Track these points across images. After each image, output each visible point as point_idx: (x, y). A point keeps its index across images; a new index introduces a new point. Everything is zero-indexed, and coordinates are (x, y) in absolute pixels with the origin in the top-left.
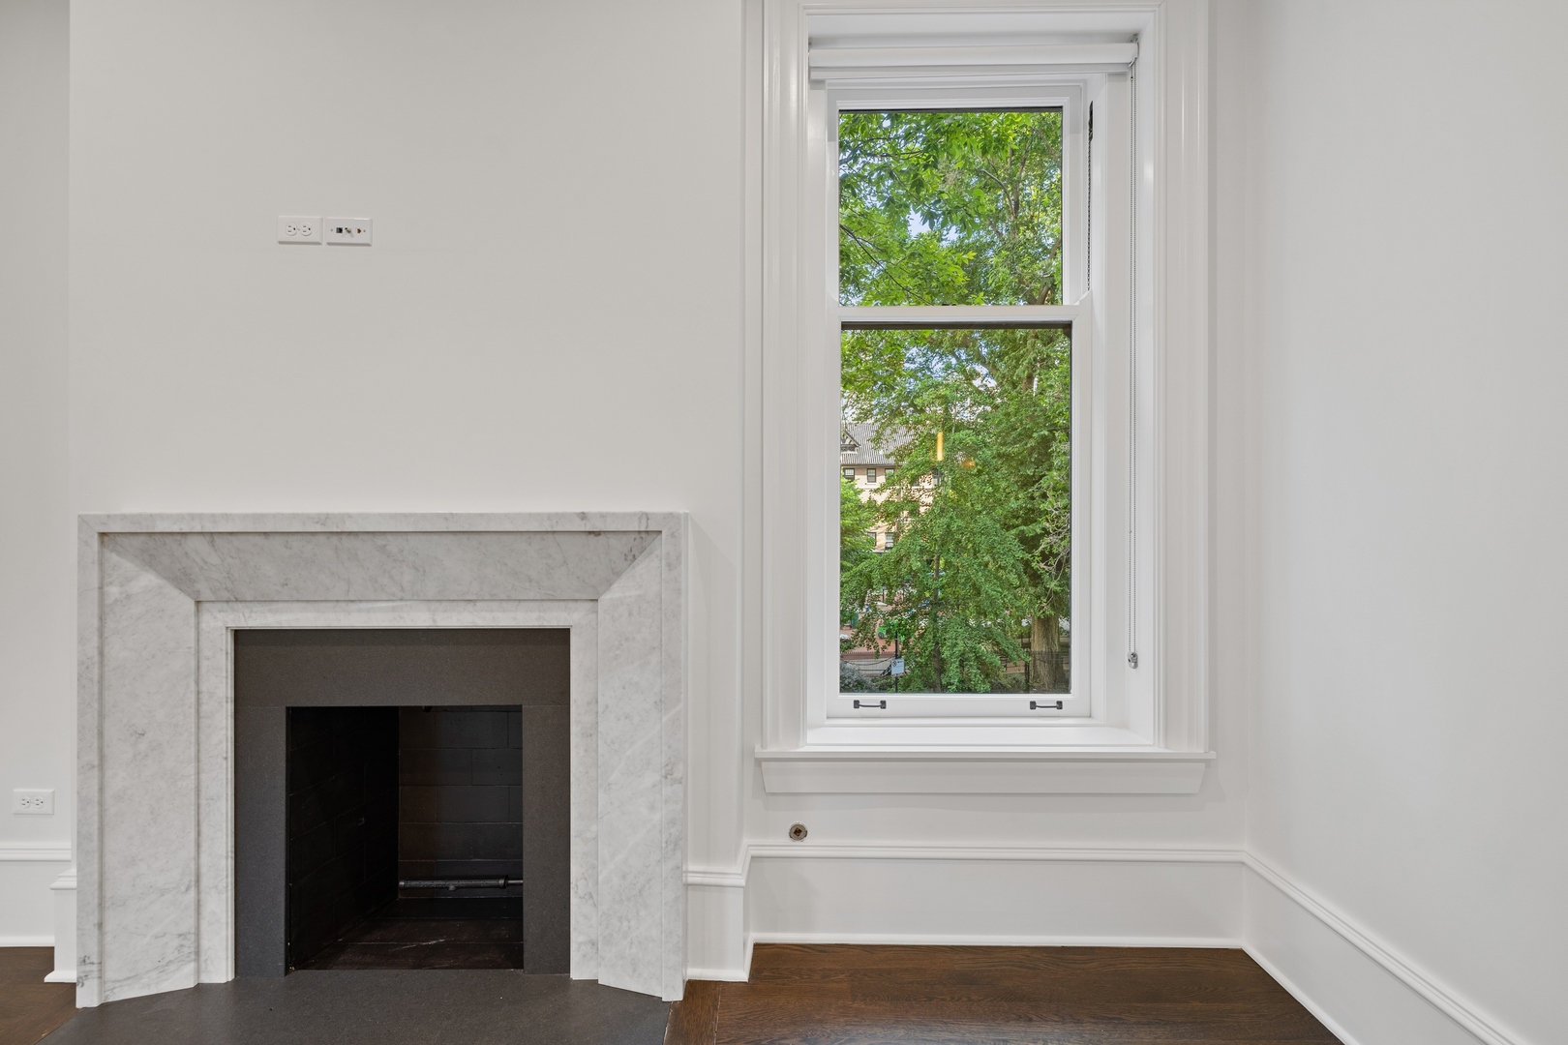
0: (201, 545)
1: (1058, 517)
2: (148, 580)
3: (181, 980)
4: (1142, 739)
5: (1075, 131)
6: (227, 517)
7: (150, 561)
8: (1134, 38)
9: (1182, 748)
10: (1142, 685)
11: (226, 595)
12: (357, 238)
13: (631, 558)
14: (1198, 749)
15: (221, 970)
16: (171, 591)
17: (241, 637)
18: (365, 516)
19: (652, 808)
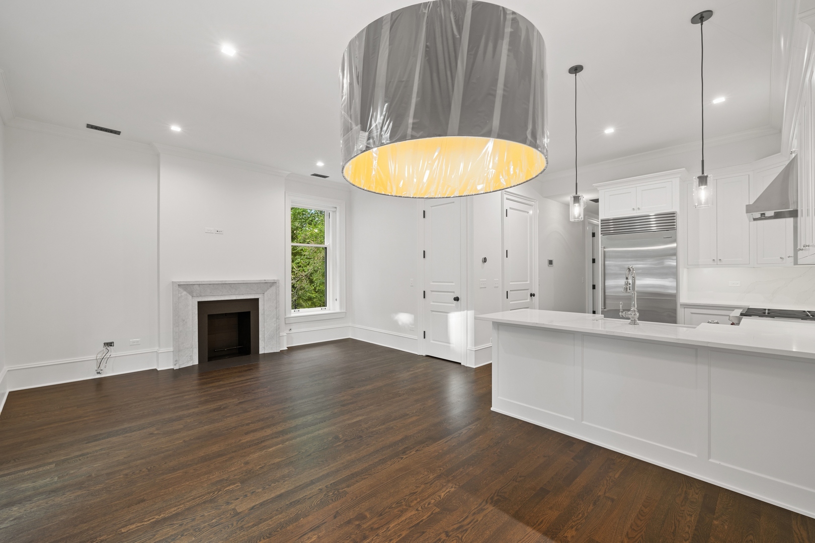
0: (197, 286)
1: (297, 274)
2: (185, 293)
3: (190, 364)
4: (338, 310)
5: (327, 216)
6: (204, 281)
7: (185, 289)
8: (336, 208)
9: (343, 311)
10: (337, 303)
11: (199, 295)
12: (221, 233)
13: (271, 286)
14: (345, 311)
15: (196, 362)
16: (188, 295)
17: (199, 303)
18: (229, 281)
19: (275, 324)
